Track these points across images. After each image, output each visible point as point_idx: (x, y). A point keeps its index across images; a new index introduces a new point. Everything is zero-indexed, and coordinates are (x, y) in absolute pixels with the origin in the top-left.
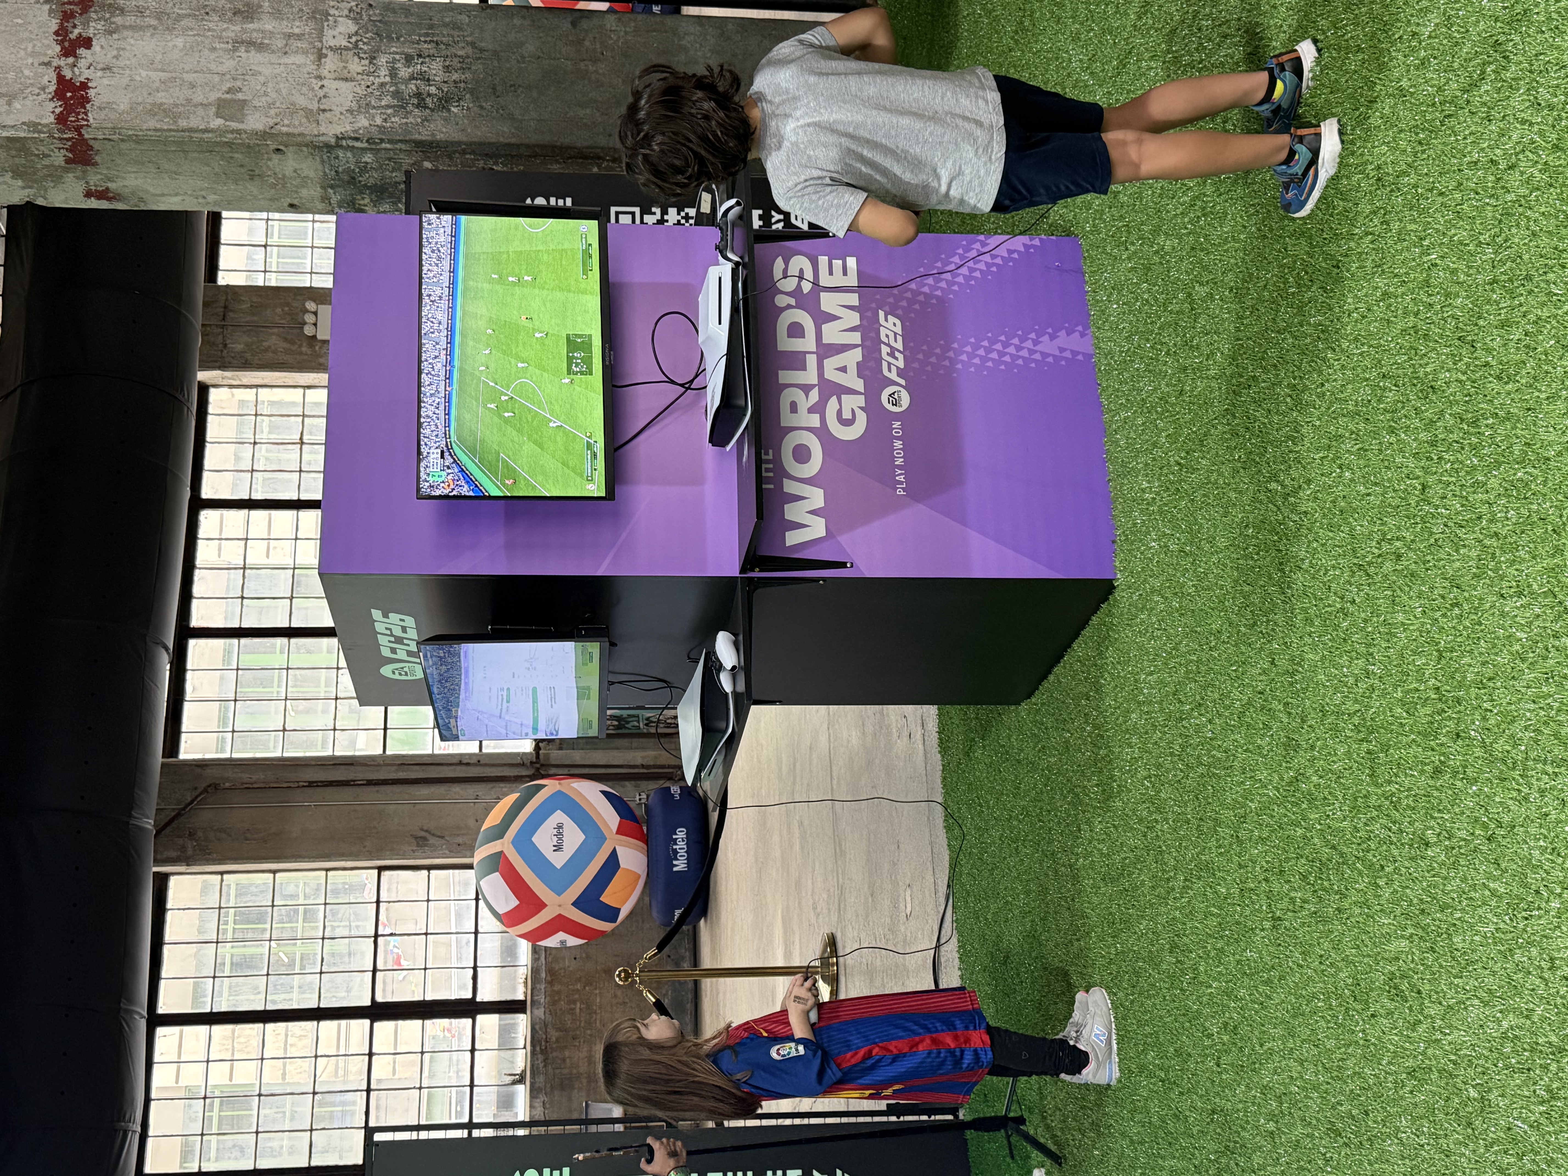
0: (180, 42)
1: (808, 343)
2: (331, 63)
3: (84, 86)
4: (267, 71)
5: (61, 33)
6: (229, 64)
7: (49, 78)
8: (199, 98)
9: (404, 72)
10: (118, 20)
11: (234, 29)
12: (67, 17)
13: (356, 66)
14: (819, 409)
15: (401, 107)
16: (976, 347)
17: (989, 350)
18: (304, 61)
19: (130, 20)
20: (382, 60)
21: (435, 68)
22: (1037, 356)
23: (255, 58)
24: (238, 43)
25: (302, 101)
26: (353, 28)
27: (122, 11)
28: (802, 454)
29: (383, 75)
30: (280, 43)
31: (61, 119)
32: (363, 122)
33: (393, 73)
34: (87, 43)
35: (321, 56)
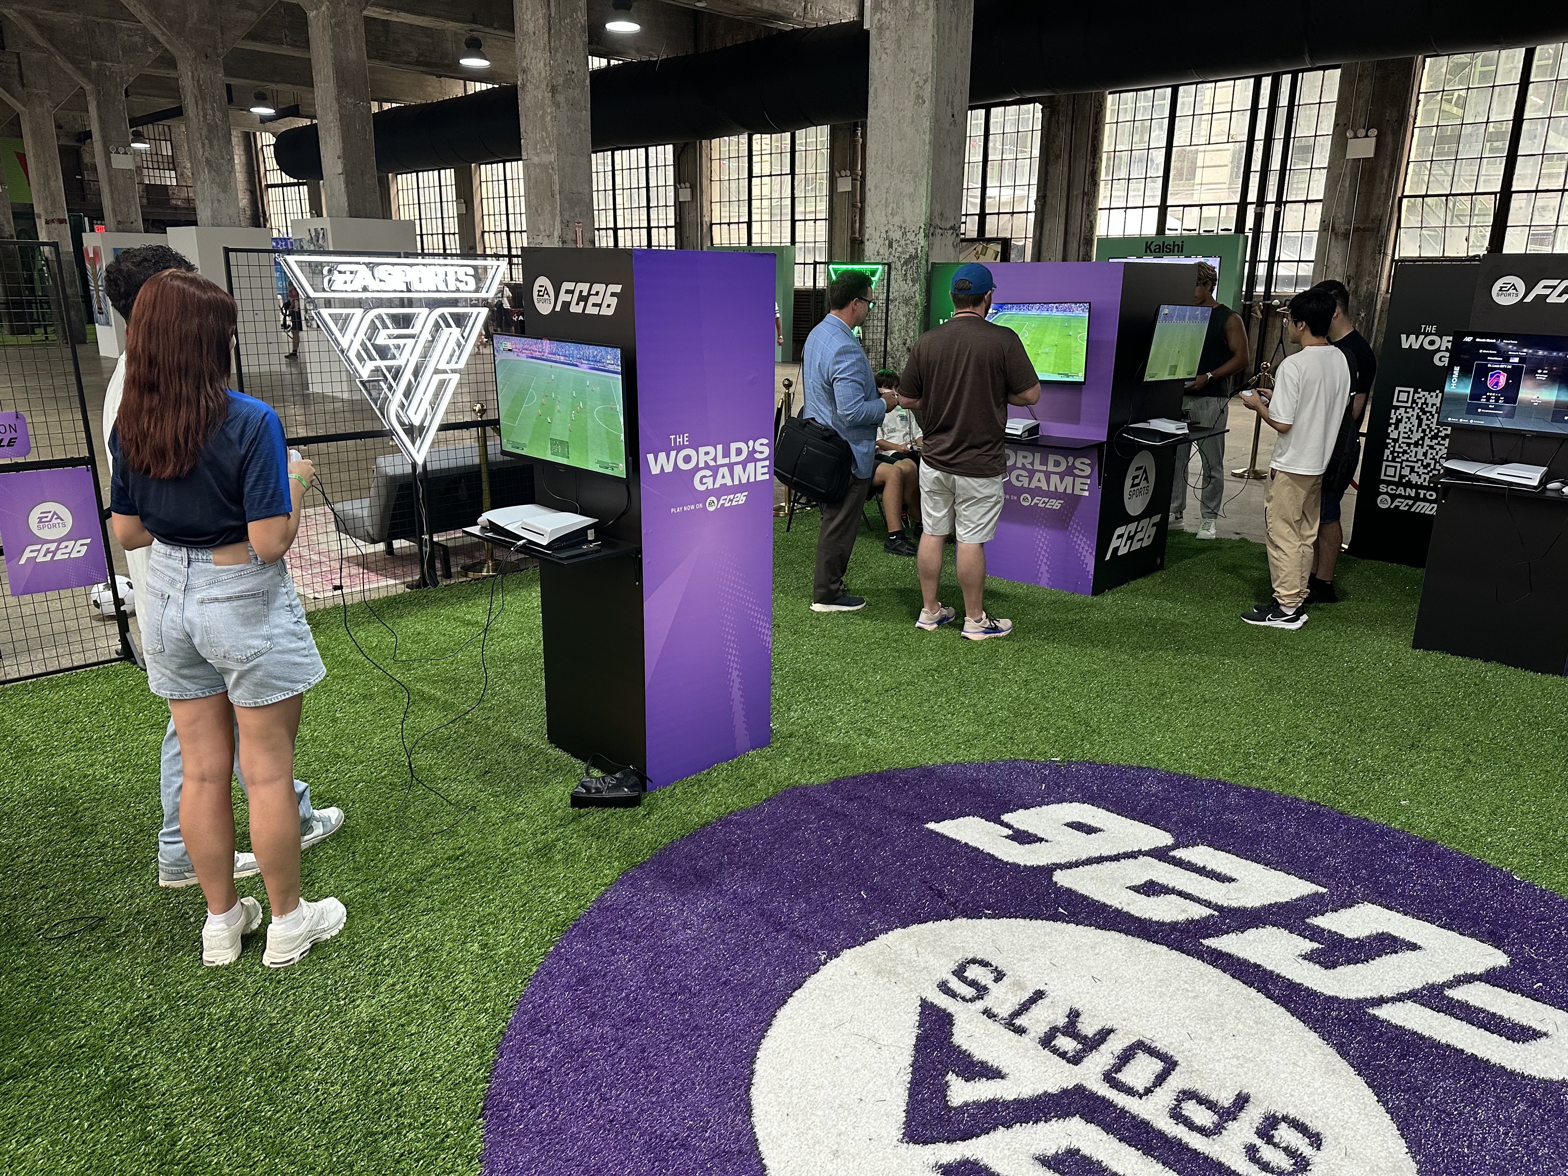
1: (1051, 468)
16: (1045, 538)
17: (1043, 543)
22: (1039, 562)
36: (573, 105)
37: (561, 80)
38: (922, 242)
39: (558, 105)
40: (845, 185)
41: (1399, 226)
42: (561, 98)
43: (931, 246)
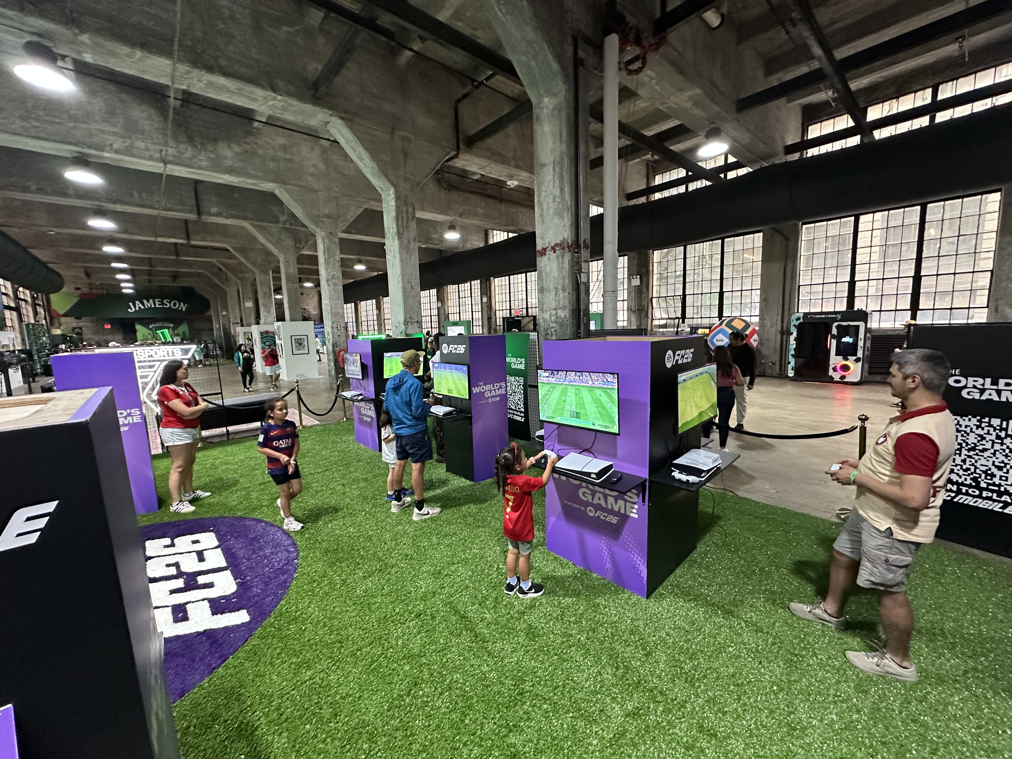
0: (556, 274)
2: (554, 312)
3: (545, 254)
4: (551, 297)
5: (556, 245)
6: (552, 288)
7: (547, 245)
8: (544, 282)
9: (553, 330)
10: (560, 258)
11: (560, 287)
12: (560, 245)
13: (553, 318)
15: (546, 330)
18: (554, 305)
19: (561, 261)
20: (555, 325)
23: (553, 293)
24: (556, 289)
25: (545, 306)
26: (562, 316)
27: (563, 258)
29: (551, 325)
30: (557, 299)
32: (541, 321)
33: (552, 327)
34: (554, 252)
35: (555, 309)
36: (335, 285)
37: (330, 278)
38: (403, 327)
39: (329, 285)
40: (485, 300)
41: (653, 308)
42: (330, 283)
43: (406, 328)
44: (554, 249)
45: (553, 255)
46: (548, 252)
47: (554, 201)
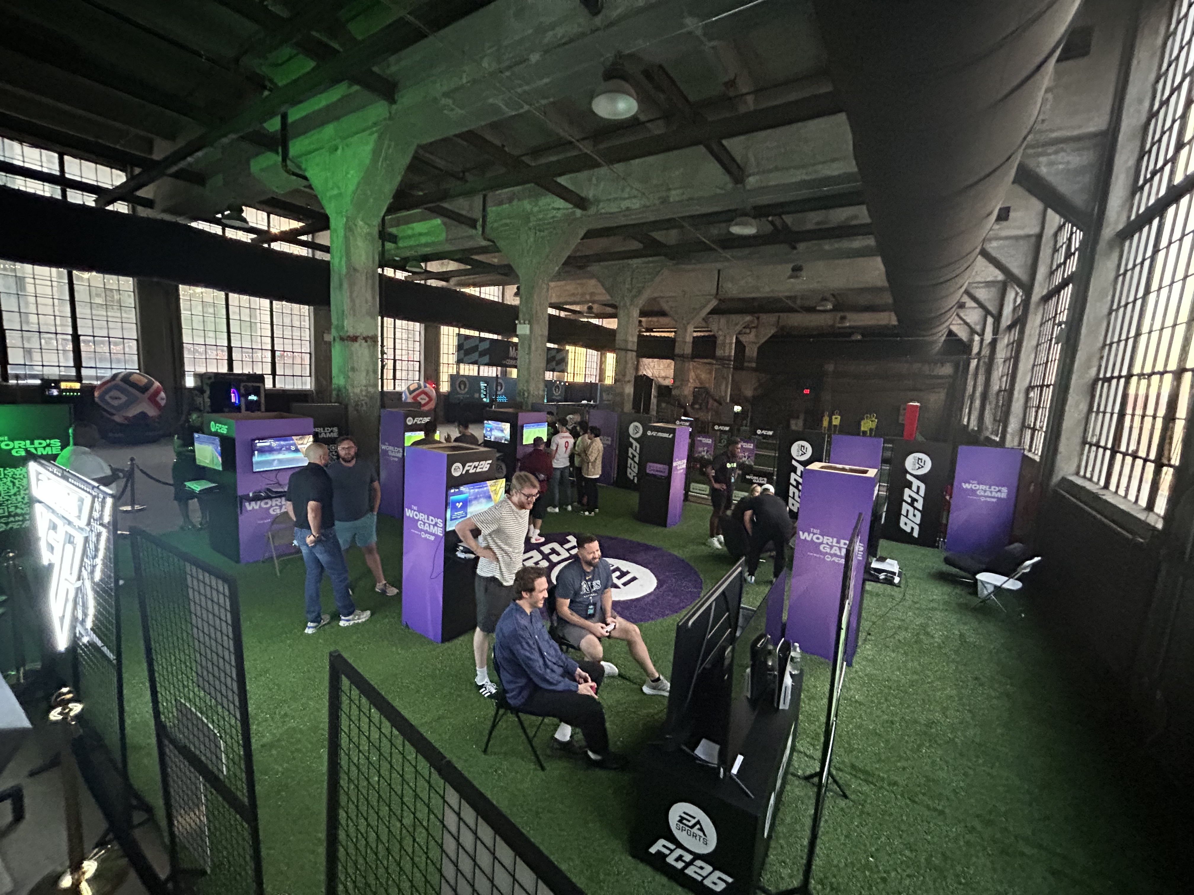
2: (364, 388)
4: (361, 376)
5: (368, 337)
6: (363, 369)
7: (358, 334)
8: (355, 363)
10: (372, 348)
11: (371, 369)
12: (372, 338)
13: (364, 393)
14: (276, 505)
15: (356, 402)
18: (364, 382)
20: (366, 398)
21: (364, 408)
23: (364, 374)
24: (367, 370)
25: (356, 383)
26: (372, 392)
28: (266, 503)
30: (368, 378)
31: (349, 337)
34: (366, 341)
44: (365, 339)
45: (365, 344)
46: (359, 340)
47: (367, 302)
